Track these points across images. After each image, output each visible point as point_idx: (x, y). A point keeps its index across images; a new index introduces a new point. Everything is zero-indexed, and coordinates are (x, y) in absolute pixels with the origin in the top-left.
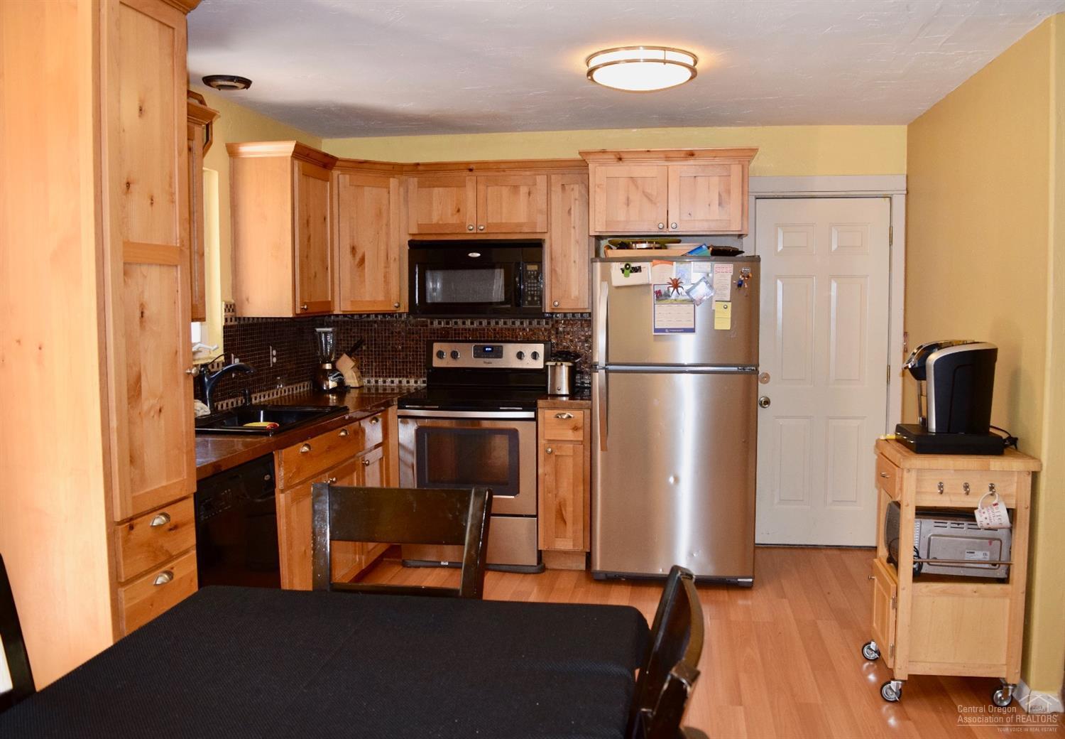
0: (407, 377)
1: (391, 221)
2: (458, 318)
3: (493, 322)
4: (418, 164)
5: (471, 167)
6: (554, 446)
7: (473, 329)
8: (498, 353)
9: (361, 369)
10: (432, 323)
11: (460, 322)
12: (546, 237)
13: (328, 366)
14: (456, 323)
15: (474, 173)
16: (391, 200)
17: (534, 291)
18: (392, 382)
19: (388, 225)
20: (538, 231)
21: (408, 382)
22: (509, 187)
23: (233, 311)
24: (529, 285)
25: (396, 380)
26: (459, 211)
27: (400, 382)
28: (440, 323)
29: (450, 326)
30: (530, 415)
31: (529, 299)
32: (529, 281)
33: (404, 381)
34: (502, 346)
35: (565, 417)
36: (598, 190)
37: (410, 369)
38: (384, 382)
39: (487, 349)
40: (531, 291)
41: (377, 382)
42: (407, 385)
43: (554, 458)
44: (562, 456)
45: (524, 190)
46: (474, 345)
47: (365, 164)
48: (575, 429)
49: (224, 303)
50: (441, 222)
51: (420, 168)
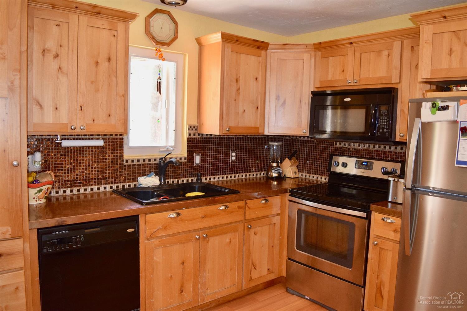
0: (321, 175)
1: (304, 80)
2: (350, 142)
3: (372, 146)
4: (320, 43)
5: (351, 41)
6: (379, 240)
7: (359, 149)
8: (369, 167)
9: (299, 167)
10: (336, 144)
11: (352, 144)
12: (399, 86)
13: (275, 164)
14: (349, 145)
15: (354, 45)
16: (304, 66)
17: (384, 125)
18: (313, 177)
19: (302, 82)
20: (393, 82)
21: (321, 178)
22: (375, 52)
23: (196, 130)
24: (381, 121)
25: (316, 176)
26: (343, 71)
27: (317, 178)
28: (340, 144)
29: (346, 146)
30: (364, 214)
31: (381, 131)
32: (381, 118)
33: (320, 177)
34: (373, 162)
35: (389, 221)
36: (425, 45)
37: (323, 171)
38: (309, 176)
39: (364, 163)
40: (382, 125)
41: (306, 176)
42: (321, 180)
43: (379, 249)
44: (385, 249)
45: (385, 53)
46: (356, 159)
47: (287, 46)
48: (395, 231)
49: (188, 125)
50: (333, 79)
51: (322, 45)
